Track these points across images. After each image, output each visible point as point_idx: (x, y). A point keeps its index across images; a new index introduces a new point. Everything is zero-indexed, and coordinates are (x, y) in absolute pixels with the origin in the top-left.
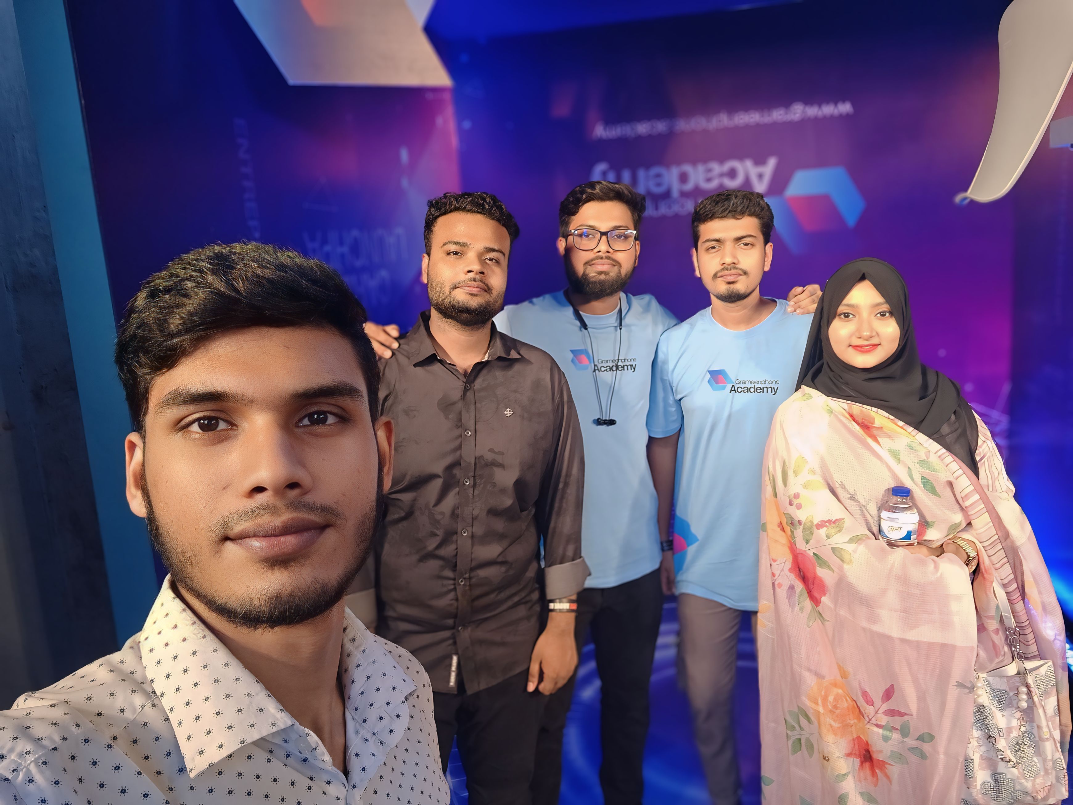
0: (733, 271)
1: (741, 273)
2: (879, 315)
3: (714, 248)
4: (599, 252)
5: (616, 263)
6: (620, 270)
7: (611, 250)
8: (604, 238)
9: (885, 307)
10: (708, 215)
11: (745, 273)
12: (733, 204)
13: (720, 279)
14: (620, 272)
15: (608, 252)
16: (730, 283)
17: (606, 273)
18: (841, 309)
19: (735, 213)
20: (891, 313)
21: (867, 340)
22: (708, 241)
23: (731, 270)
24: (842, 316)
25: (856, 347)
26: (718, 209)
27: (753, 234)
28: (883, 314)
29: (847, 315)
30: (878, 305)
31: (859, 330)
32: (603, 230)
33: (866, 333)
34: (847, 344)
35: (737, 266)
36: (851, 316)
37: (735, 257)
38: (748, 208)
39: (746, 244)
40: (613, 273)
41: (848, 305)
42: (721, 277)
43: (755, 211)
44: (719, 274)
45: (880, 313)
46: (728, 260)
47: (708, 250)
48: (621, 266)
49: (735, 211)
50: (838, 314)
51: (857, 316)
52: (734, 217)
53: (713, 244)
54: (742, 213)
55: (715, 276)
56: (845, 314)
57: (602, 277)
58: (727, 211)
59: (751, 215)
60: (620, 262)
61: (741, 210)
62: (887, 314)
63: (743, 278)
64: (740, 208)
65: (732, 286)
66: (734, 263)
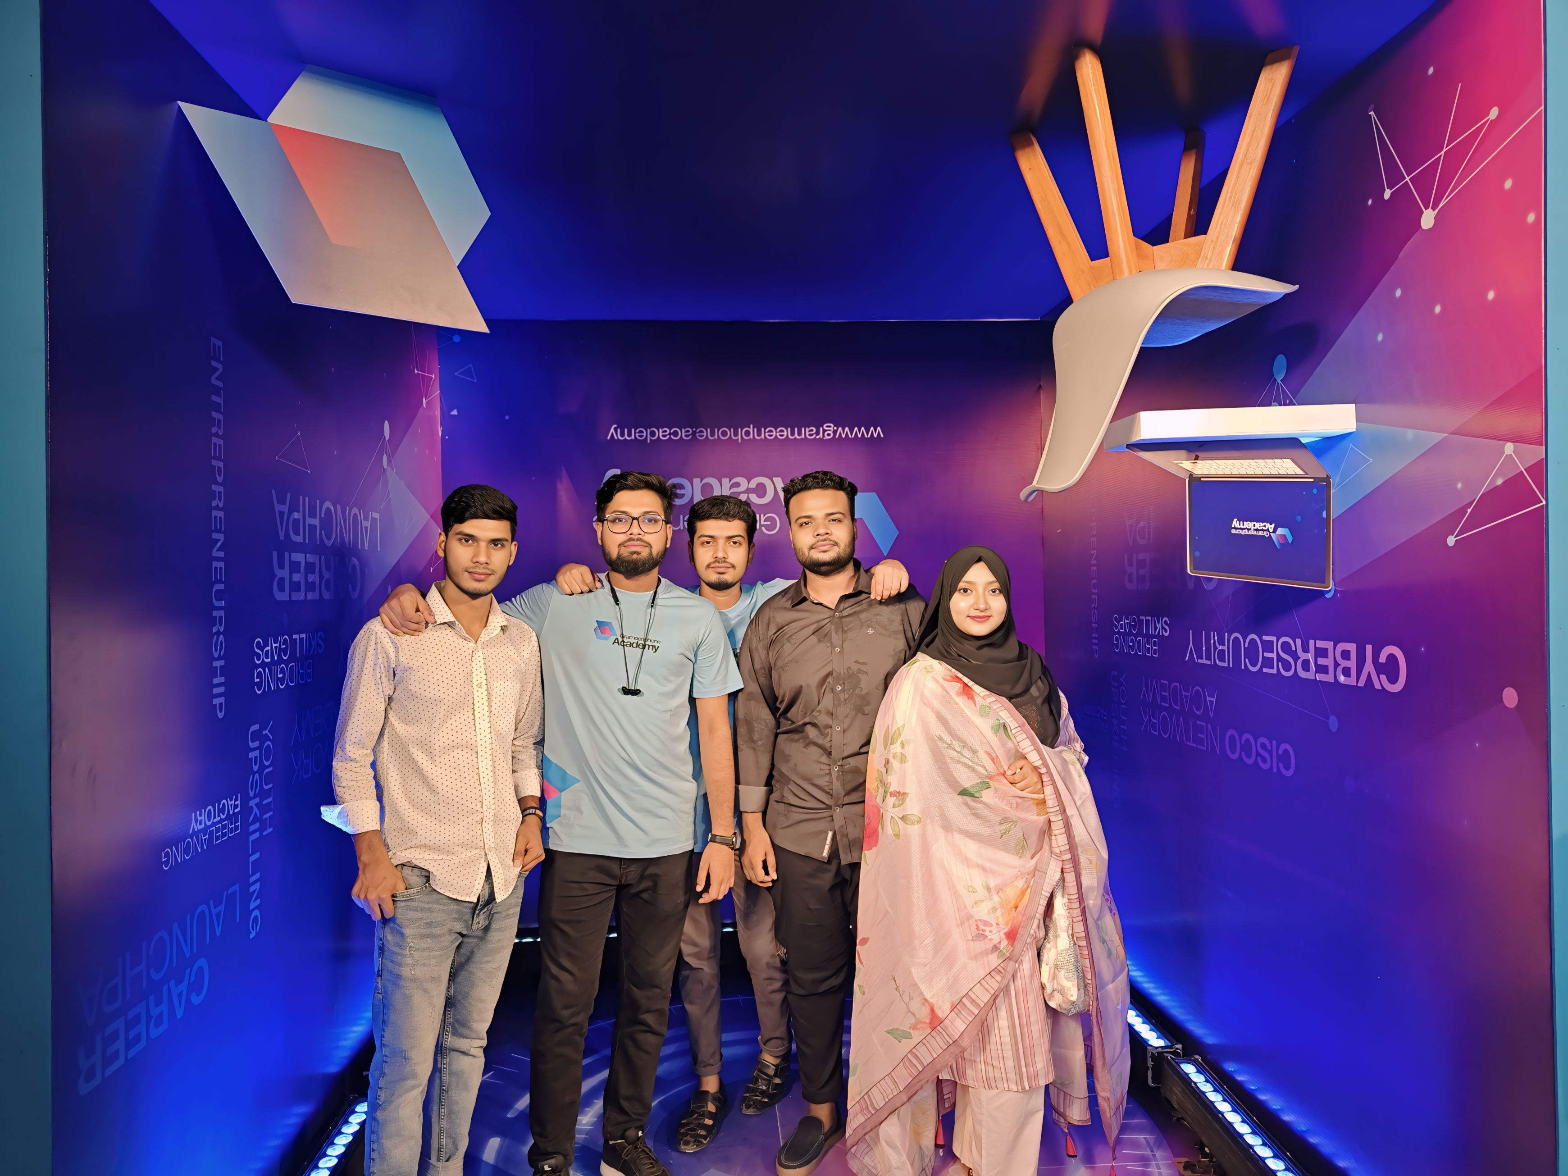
0: (723, 564)
1: (730, 566)
2: (991, 592)
3: (708, 543)
4: (631, 534)
5: (649, 545)
6: (651, 551)
7: (642, 533)
8: (635, 522)
9: (996, 585)
10: (705, 515)
11: (733, 567)
12: (727, 509)
13: (712, 569)
14: (651, 554)
15: (640, 534)
16: (720, 573)
17: (638, 553)
18: (961, 585)
19: (727, 516)
20: (1000, 591)
21: (982, 611)
22: (702, 536)
23: (722, 563)
24: (962, 591)
25: (973, 618)
26: (715, 511)
27: (742, 535)
28: (994, 591)
29: (965, 590)
30: (991, 583)
31: (976, 603)
32: (635, 516)
33: (982, 606)
34: (966, 615)
35: (727, 560)
36: (969, 591)
37: (726, 553)
38: (738, 513)
39: (735, 543)
40: (645, 553)
41: (966, 582)
42: (712, 568)
43: (743, 517)
44: (712, 566)
45: (992, 590)
46: (720, 555)
47: (703, 543)
48: (651, 547)
49: (728, 514)
50: (958, 589)
51: (974, 592)
52: (726, 519)
53: (708, 539)
54: (734, 517)
55: (708, 566)
56: (964, 589)
57: (635, 556)
58: (722, 514)
59: (740, 519)
60: (651, 543)
61: (733, 515)
62: (998, 591)
63: (732, 570)
64: (732, 513)
65: (722, 576)
66: (724, 558)
